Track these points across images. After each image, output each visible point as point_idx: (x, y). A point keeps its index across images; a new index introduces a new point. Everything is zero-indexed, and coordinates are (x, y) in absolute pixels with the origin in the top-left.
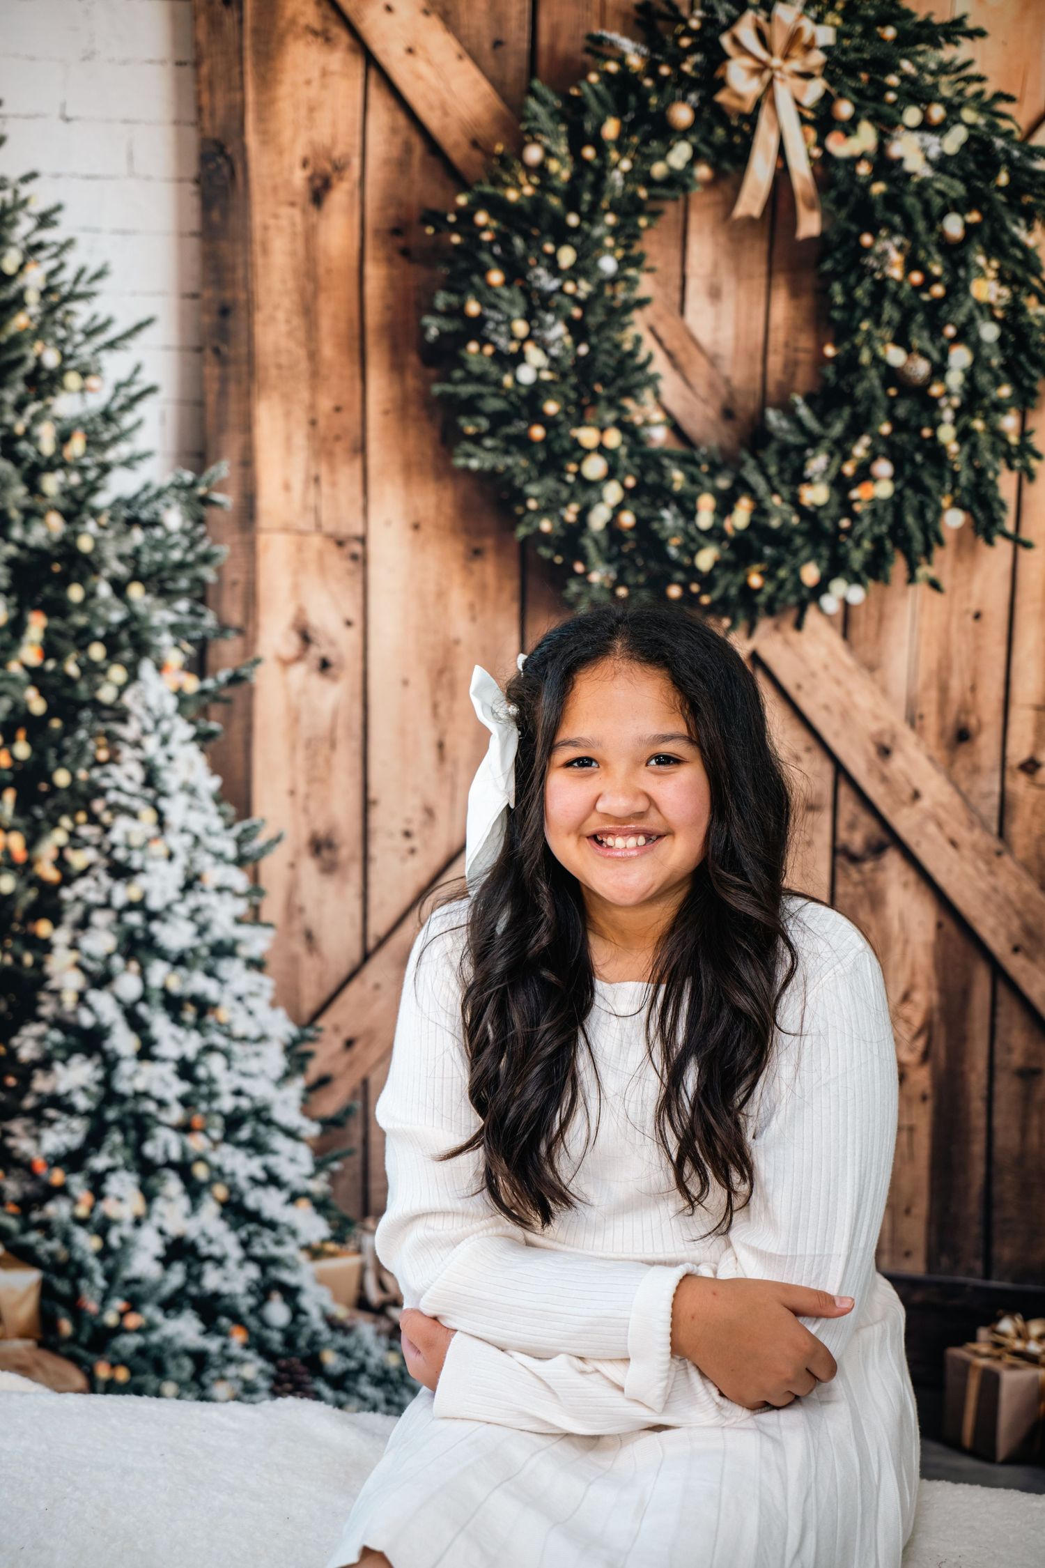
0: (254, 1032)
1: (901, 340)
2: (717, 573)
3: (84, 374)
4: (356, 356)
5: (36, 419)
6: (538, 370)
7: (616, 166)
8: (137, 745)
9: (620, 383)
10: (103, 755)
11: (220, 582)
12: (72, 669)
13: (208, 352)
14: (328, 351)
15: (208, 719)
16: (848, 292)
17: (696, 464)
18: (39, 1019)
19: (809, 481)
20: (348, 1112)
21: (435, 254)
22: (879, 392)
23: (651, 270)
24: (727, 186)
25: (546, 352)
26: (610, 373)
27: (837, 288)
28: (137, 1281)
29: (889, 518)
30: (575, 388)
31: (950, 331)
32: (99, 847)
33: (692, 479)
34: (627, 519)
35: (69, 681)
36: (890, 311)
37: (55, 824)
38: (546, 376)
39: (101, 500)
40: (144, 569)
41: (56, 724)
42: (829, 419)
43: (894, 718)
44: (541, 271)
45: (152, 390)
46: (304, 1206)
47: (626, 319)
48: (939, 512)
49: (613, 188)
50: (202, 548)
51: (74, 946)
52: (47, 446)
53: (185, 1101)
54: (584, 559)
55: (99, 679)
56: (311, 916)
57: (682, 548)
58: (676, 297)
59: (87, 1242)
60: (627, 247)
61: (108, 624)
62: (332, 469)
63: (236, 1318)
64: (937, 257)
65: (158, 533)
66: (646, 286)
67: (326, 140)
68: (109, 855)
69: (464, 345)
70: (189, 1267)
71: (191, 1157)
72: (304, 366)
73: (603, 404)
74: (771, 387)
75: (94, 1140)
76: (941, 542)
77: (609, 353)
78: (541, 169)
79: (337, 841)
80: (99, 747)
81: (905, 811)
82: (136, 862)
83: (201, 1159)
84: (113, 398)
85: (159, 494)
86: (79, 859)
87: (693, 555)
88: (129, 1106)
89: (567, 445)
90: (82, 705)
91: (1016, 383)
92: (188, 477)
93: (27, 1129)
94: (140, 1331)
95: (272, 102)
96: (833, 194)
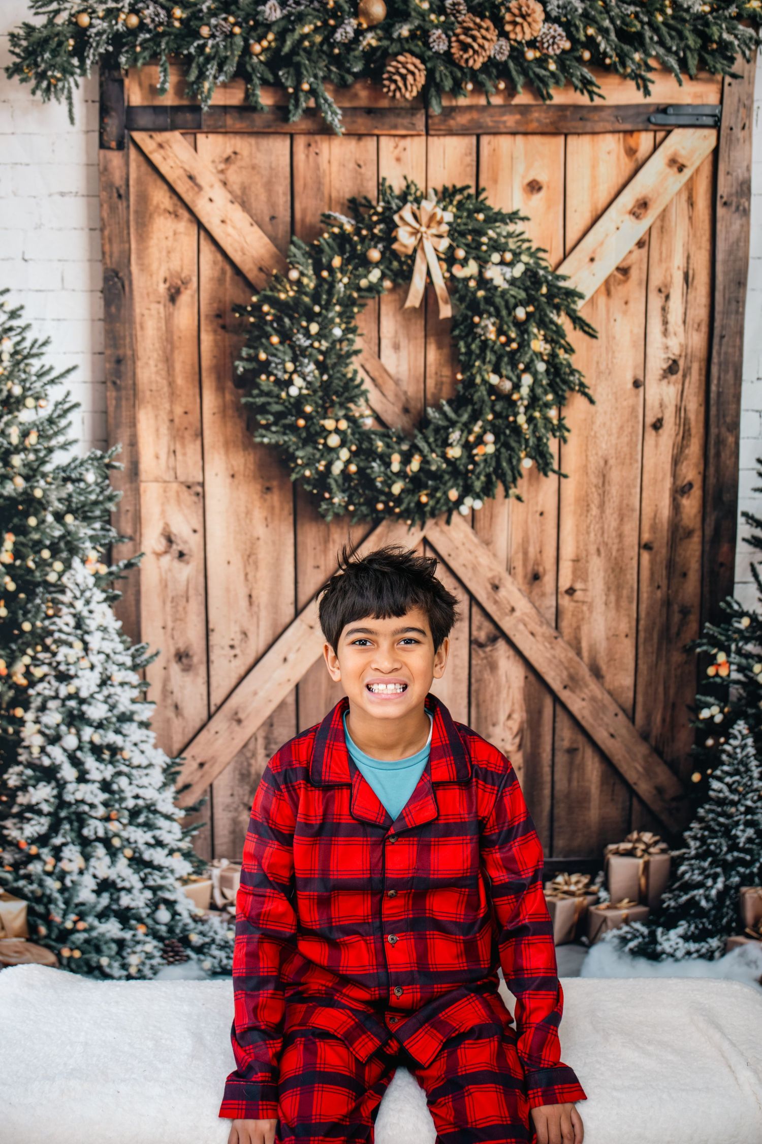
0: (145, 763)
1: (497, 371)
2: (403, 495)
3: (37, 398)
4: (197, 384)
5: (7, 424)
6: (300, 389)
7: (341, 281)
8: (71, 605)
9: (346, 394)
10: (51, 612)
11: (119, 511)
12: (31, 564)
13: (109, 384)
14: (180, 381)
15: (113, 589)
16: (468, 346)
17: (390, 437)
18: (19, 763)
19: (451, 445)
20: (201, 802)
21: (240, 327)
22: (486, 398)
23: (361, 335)
24: (401, 292)
25: (304, 379)
26: (341, 389)
27: (462, 344)
28: (83, 904)
29: (494, 464)
30: (321, 398)
31: (522, 366)
32: (50, 664)
33: (388, 446)
34: (353, 468)
35: (30, 571)
36: (490, 356)
37: (23, 653)
38: (305, 392)
39: (48, 468)
40: (74, 505)
41: (22, 596)
42: (460, 412)
43: (500, 569)
44: (300, 336)
45: (77, 405)
46: (177, 855)
47: (348, 361)
48: (519, 460)
49: (339, 292)
50: (107, 493)
51: (37, 721)
52: (15, 439)
53: (106, 804)
54: (330, 491)
55: (48, 569)
56: (178, 696)
57: (384, 483)
58: (377, 349)
59: (53, 885)
60: (348, 323)
61: (53, 537)
62: (183, 446)
63: (140, 920)
64: (513, 329)
65: (82, 485)
66: (359, 343)
67: (179, 269)
68: (56, 668)
69: (259, 377)
70: (111, 894)
71: (110, 834)
72: (166, 389)
73: (337, 406)
74: (429, 396)
75: (54, 828)
76: (521, 476)
77: (340, 379)
78: (299, 282)
79: (191, 653)
80: (48, 607)
81: (507, 618)
82: (72, 672)
83: (117, 835)
84: (54, 411)
85: (82, 463)
86: (38, 672)
87: (390, 486)
88: (73, 808)
89: (318, 429)
90: (38, 584)
91: (555, 393)
92: (99, 453)
93: (15, 824)
94: (85, 930)
95: (147, 248)
96: (457, 296)
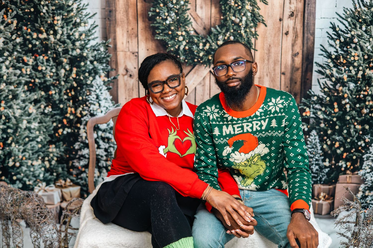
1: (234, 15)
2: (203, 57)
3: (85, 23)
4: (136, 20)
5: (74, 32)
6: (170, 21)
8: (95, 91)
9: (185, 23)
10: (88, 94)
11: (111, 60)
12: (82, 78)
13: (107, 19)
14: (131, 18)
15: (109, 86)
16: (225, 7)
17: (199, 37)
18: (79, 141)
19: (219, 40)
22: (231, 25)
23: (190, 4)
25: (171, 18)
26: (183, 22)
27: (223, 7)
30: (177, 24)
31: (242, 14)
32: (88, 111)
33: (199, 40)
34: (187, 48)
35: (81, 80)
36: (232, 11)
37: (80, 107)
38: (171, 22)
39: (88, 46)
40: (97, 58)
41: (79, 88)
42: (222, 29)
44: (170, 4)
45: (97, 26)
47: (186, 12)
50: (107, 54)
52: (77, 37)
53: (106, 156)
54: (179, 55)
55: (87, 79)
57: (197, 52)
58: (195, 8)
61: (89, 69)
62: (132, 40)
64: (240, 2)
65: (99, 52)
66: (189, 6)
68: (90, 112)
69: (156, 17)
71: (108, 166)
72: (126, 21)
73: (182, 27)
74: (212, 24)
77: (183, 18)
80: (87, 92)
82: (95, 113)
84: (90, 27)
85: (99, 45)
86: (84, 113)
87: (199, 54)
89: (176, 35)
90: (84, 85)
91: (254, 23)
92: (104, 42)
93: (77, 161)
